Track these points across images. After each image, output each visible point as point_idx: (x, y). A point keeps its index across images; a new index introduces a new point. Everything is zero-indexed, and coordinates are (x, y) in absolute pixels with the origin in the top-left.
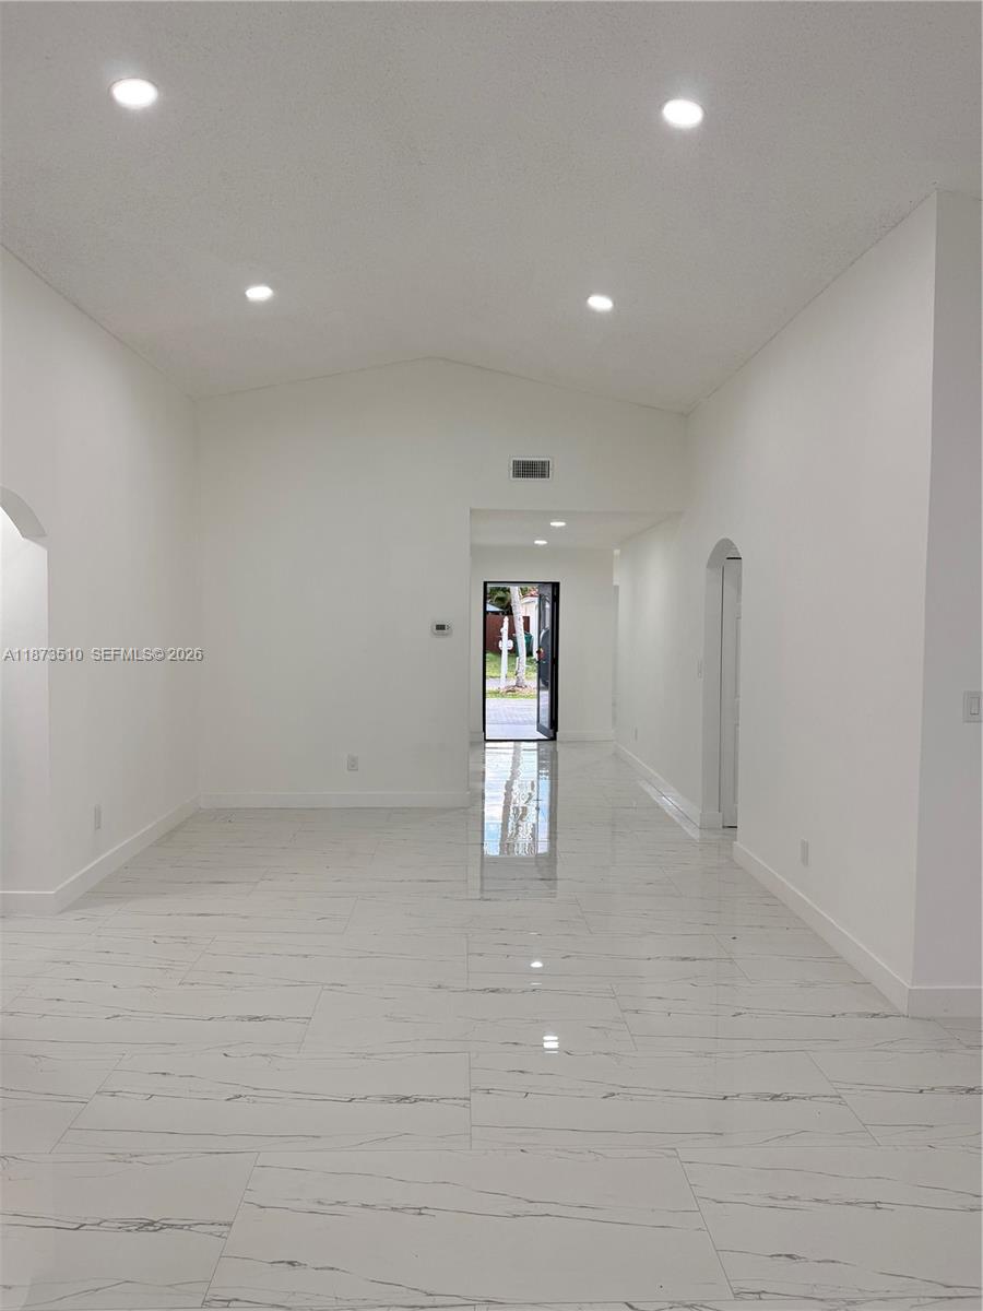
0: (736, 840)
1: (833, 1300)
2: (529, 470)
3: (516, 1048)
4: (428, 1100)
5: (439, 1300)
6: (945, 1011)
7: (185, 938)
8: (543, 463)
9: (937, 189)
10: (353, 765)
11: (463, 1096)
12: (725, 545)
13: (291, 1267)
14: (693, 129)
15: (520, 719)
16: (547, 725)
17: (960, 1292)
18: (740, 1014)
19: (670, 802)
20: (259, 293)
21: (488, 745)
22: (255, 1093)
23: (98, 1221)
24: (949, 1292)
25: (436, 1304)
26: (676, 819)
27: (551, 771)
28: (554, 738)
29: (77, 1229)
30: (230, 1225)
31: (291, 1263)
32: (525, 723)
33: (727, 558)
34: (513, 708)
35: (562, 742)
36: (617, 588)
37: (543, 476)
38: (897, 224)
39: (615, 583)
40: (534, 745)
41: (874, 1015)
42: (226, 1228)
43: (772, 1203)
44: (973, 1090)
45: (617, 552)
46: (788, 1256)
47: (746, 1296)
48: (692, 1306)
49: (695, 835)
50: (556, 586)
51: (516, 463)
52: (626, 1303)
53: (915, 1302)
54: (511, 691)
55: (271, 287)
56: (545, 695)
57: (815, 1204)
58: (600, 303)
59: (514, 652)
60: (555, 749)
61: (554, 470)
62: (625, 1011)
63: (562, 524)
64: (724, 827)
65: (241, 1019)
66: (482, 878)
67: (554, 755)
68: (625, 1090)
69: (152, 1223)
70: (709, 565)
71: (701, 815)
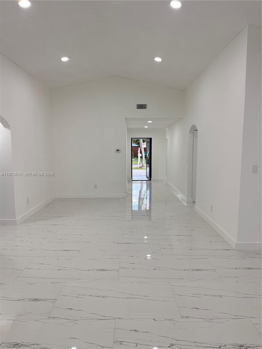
0: (195, 205)
1: (206, 319)
2: (141, 107)
3: (132, 257)
4: (108, 270)
5: (106, 318)
6: (246, 248)
7: (50, 231)
8: (145, 105)
9: (248, 24)
10: (95, 187)
11: (117, 269)
12: (194, 126)
13: (70, 310)
14: (179, 9)
15: (143, 175)
16: (149, 176)
17: (240, 317)
18: (191, 249)
19: (180, 196)
20: (65, 59)
21: (133, 182)
22: (65, 268)
23: (23, 299)
24: (237, 317)
25: (106, 319)
26: (181, 200)
27: (150, 188)
28: (150, 180)
29: (18, 301)
30: (56, 300)
31: (71, 309)
32: (144, 176)
33: (194, 130)
34: (141, 172)
35: (153, 181)
36: (167, 139)
37: (145, 108)
38: (238, 35)
39: (167, 138)
40: (146, 182)
41: (227, 250)
42: (55, 301)
43: (194, 295)
44: (250, 268)
45: (167, 129)
46: (196, 308)
47: (184, 318)
48: (170, 320)
49: (185, 204)
50: (151, 139)
51: (138, 105)
52: (154, 319)
53: (227, 319)
54: (141, 168)
55: (68, 58)
56: (148, 168)
57: (205, 296)
58: (158, 59)
59: (141, 157)
60: (151, 182)
61: (148, 106)
62: (162, 248)
63: (151, 122)
64: (193, 202)
65: (63, 250)
66: (132, 216)
67: (150, 184)
68: (159, 268)
69: (37, 299)
70: (190, 132)
71: (187, 199)
